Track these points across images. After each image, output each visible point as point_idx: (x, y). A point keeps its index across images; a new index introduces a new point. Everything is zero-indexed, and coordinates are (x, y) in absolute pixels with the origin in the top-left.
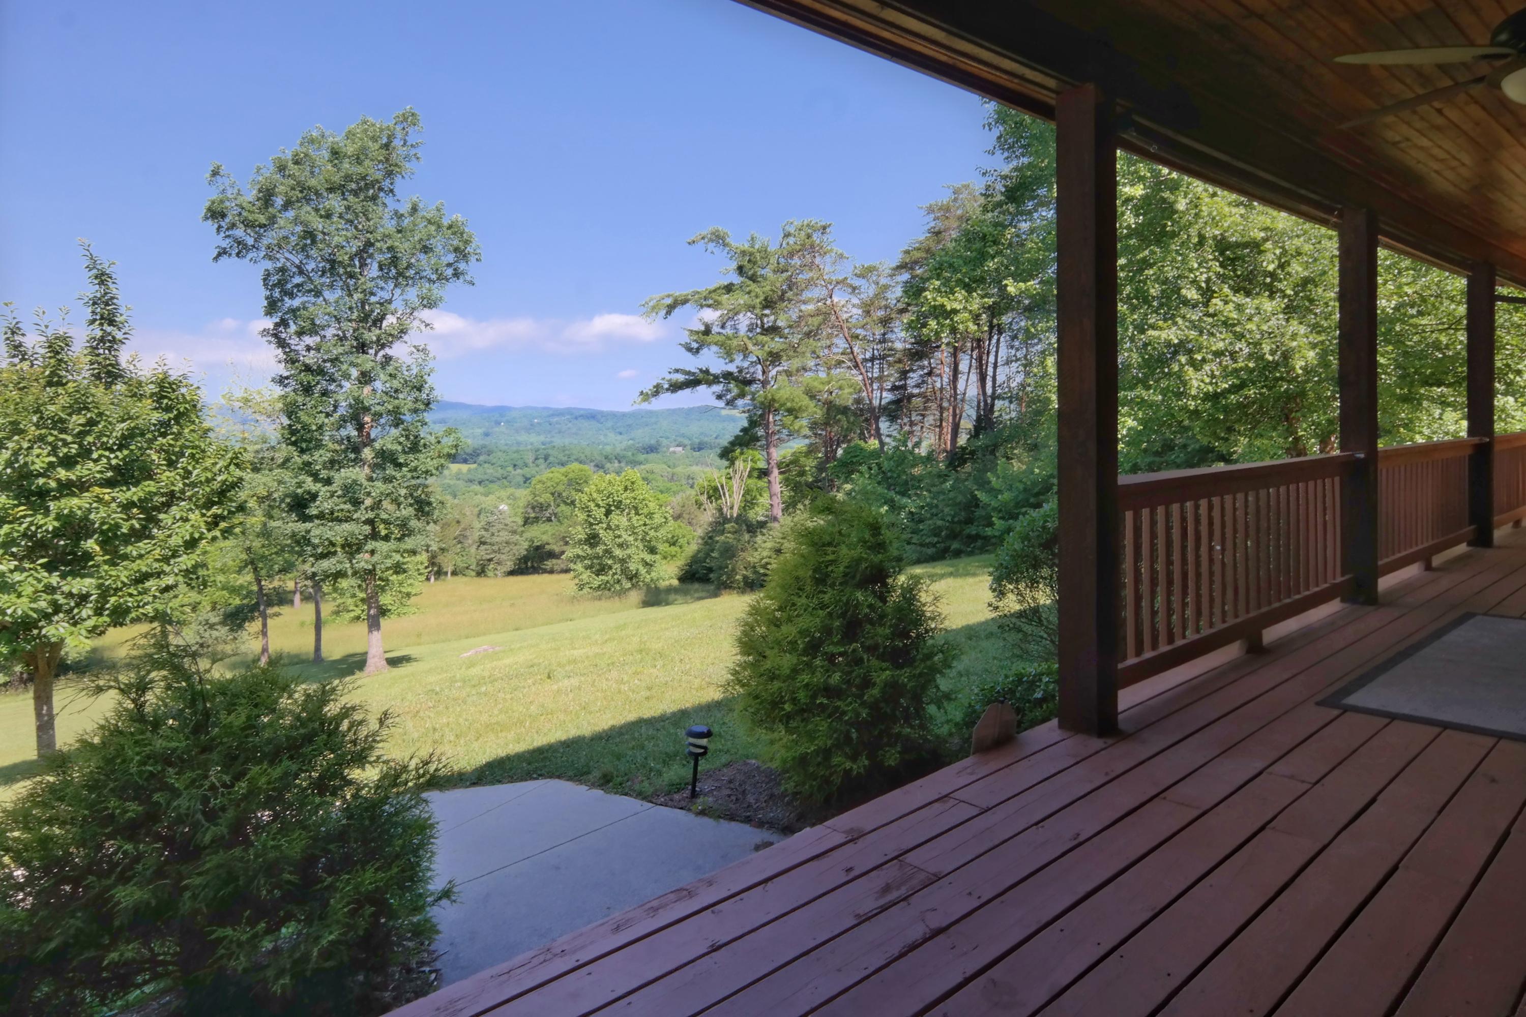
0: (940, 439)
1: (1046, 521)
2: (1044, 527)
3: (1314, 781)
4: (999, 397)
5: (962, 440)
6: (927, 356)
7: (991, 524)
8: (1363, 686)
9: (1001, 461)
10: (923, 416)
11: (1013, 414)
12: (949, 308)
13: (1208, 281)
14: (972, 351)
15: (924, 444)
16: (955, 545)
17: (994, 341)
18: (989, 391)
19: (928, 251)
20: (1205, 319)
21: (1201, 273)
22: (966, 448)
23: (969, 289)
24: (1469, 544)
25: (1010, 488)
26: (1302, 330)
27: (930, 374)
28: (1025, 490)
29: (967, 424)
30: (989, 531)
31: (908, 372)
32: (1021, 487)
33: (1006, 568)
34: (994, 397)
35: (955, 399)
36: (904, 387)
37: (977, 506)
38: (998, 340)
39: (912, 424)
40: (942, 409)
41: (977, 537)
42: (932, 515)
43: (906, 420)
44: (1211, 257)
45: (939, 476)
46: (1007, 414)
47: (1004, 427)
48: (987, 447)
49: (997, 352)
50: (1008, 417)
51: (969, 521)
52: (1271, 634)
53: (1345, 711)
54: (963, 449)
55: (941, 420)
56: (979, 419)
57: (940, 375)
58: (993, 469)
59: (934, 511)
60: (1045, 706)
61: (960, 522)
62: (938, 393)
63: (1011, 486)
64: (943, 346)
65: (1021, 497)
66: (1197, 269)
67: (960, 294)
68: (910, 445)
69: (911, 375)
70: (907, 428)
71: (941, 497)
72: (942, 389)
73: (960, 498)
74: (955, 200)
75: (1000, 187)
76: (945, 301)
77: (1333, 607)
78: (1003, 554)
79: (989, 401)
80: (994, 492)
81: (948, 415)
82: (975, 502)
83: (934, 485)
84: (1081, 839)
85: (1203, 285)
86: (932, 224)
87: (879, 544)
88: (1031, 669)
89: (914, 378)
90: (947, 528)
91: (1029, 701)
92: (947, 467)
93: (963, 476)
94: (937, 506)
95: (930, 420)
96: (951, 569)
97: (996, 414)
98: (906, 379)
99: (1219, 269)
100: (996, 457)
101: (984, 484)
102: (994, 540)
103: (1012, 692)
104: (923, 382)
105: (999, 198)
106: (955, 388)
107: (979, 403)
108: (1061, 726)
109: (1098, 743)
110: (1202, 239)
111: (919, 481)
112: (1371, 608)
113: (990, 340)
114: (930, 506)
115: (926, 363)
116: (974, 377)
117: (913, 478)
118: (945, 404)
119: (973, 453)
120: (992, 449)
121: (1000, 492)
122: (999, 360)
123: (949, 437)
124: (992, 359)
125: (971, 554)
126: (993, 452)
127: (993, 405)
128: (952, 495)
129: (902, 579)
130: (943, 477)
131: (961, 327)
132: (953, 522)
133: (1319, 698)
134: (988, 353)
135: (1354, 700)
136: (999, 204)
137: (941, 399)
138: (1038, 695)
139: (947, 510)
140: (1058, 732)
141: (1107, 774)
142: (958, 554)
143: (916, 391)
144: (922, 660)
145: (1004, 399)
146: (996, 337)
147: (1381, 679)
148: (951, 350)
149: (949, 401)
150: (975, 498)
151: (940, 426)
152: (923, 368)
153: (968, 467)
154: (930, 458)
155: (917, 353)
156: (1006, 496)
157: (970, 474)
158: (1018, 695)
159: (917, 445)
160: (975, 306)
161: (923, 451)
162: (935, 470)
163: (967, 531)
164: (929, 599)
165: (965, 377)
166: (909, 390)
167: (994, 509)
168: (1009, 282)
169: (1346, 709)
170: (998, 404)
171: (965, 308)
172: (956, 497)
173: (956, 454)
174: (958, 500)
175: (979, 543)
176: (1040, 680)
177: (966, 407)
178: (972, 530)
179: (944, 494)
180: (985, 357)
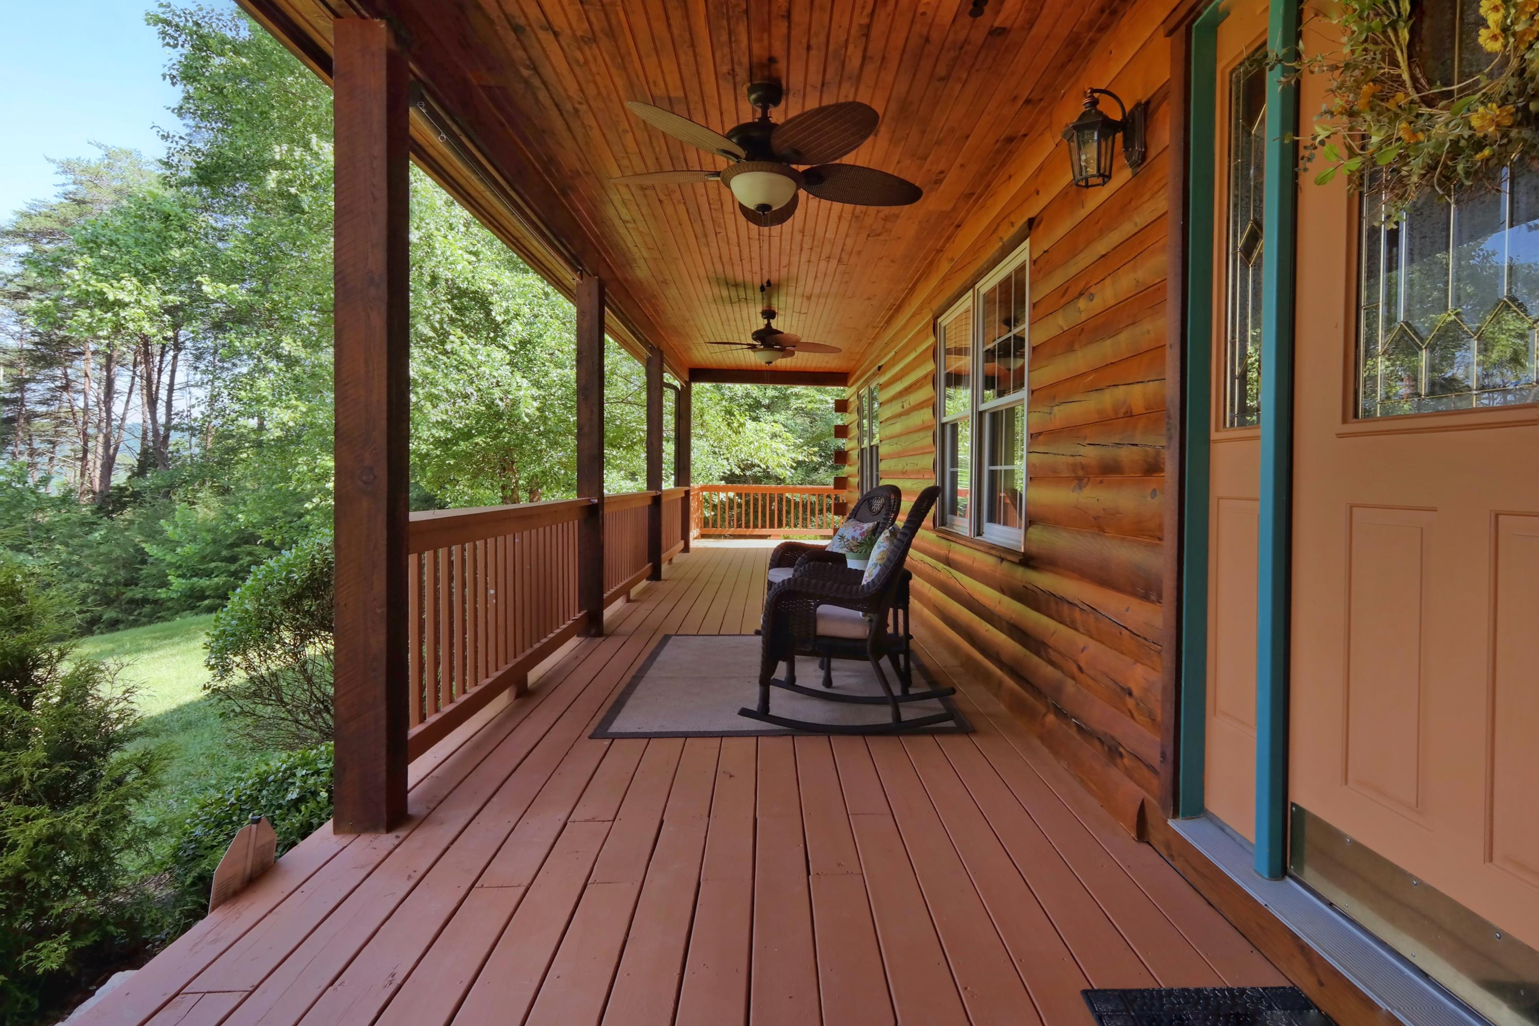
0: (82, 475)
1: (291, 572)
2: (288, 580)
3: (612, 818)
4: (176, 428)
5: (119, 478)
6: (60, 364)
7: (165, 584)
8: (619, 712)
9: (181, 507)
10: (54, 444)
11: (197, 450)
12: (111, 298)
13: (441, 322)
14: (135, 366)
15: (54, 483)
16: (110, 614)
17: (169, 357)
18: (161, 418)
19: (64, 222)
20: (440, 357)
21: (435, 312)
22: (126, 489)
23: (145, 281)
24: (648, 579)
25: (194, 539)
26: (525, 383)
27: (66, 388)
28: (214, 541)
29: (127, 458)
30: (162, 593)
31: (28, 381)
32: (209, 537)
33: (233, 635)
34: (168, 427)
35: (109, 424)
36: (20, 402)
37: (144, 562)
38: (175, 357)
39: (33, 453)
40: (86, 437)
41: (145, 601)
42: (71, 575)
43: (22, 447)
44: (444, 298)
45: (83, 524)
46: (186, 449)
47: (183, 465)
48: (158, 488)
49: (173, 372)
50: (187, 453)
51: (131, 582)
52: (534, 675)
53: (613, 740)
54: (121, 489)
55: (85, 451)
56: (144, 453)
57: (83, 392)
58: (169, 512)
59: (74, 570)
60: (303, 808)
61: (117, 583)
62: (80, 415)
63: (195, 537)
64: (89, 355)
65: (209, 549)
66: (430, 308)
67: (131, 282)
68: (31, 482)
69: (33, 386)
70: (25, 458)
71: (87, 552)
72: (86, 410)
73: (118, 552)
74: (109, 166)
75: (189, 162)
76: (105, 287)
77: (573, 643)
78: (226, 617)
79: (162, 431)
80: (172, 545)
81: (97, 448)
82: (143, 558)
83: (72, 537)
84: (398, 980)
85: (437, 325)
86: (72, 188)
87: (19, 618)
88: (278, 761)
89: (37, 391)
90: (96, 592)
91: (280, 807)
92: (94, 513)
93: (122, 525)
94: (78, 564)
95: (65, 449)
96: (111, 646)
97: (171, 448)
98: (22, 390)
99: (451, 312)
100: (172, 502)
101: (153, 535)
102: (170, 604)
103: (254, 800)
104: (54, 398)
105: (187, 174)
106: (109, 411)
107: (145, 433)
108: (337, 830)
109: (387, 840)
110: (434, 279)
111: (48, 531)
112: (600, 640)
113: (162, 355)
114: (67, 564)
115: (59, 372)
116: (138, 399)
117: (37, 526)
118: (91, 431)
119: (136, 495)
120: (168, 491)
121: (179, 543)
122: (176, 381)
123: (98, 473)
124: (165, 379)
125: (135, 624)
126: (167, 495)
127: (167, 437)
128: (103, 549)
129: (65, 668)
130: (91, 526)
131: (131, 325)
132: (106, 584)
133: (590, 731)
134: (160, 371)
135: (615, 727)
136: (184, 183)
137: (85, 423)
138: (293, 795)
139: (97, 568)
140: (335, 838)
141: (409, 877)
142: (113, 625)
143: (42, 409)
144: (109, 788)
145: (183, 430)
146: (172, 353)
147: (631, 702)
148: (103, 361)
149: (98, 427)
150: (141, 552)
151: (84, 458)
152: (53, 379)
153: (128, 514)
154: (66, 500)
155: (43, 358)
156: (189, 549)
157: (131, 522)
158: (263, 802)
159: (45, 481)
160: (154, 301)
161: (54, 490)
162: (74, 517)
163: (129, 594)
164: (118, 693)
165: (125, 398)
166: (30, 407)
167: (170, 565)
168: (204, 279)
169: (614, 737)
170: (174, 436)
171: (138, 302)
172: (111, 552)
173: (109, 496)
174: (114, 556)
175: (147, 609)
176: (294, 775)
177: (125, 435)
178: (137, 593)
179: (91, 547)
180: (155, 376)
